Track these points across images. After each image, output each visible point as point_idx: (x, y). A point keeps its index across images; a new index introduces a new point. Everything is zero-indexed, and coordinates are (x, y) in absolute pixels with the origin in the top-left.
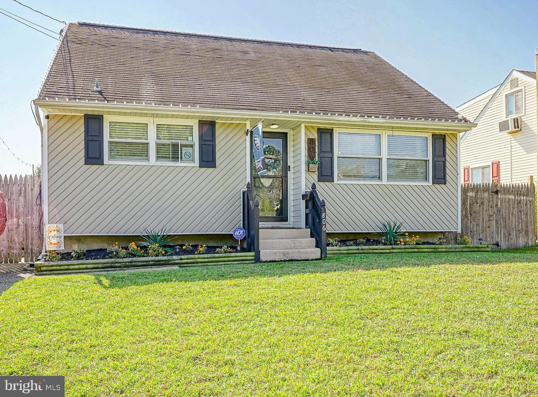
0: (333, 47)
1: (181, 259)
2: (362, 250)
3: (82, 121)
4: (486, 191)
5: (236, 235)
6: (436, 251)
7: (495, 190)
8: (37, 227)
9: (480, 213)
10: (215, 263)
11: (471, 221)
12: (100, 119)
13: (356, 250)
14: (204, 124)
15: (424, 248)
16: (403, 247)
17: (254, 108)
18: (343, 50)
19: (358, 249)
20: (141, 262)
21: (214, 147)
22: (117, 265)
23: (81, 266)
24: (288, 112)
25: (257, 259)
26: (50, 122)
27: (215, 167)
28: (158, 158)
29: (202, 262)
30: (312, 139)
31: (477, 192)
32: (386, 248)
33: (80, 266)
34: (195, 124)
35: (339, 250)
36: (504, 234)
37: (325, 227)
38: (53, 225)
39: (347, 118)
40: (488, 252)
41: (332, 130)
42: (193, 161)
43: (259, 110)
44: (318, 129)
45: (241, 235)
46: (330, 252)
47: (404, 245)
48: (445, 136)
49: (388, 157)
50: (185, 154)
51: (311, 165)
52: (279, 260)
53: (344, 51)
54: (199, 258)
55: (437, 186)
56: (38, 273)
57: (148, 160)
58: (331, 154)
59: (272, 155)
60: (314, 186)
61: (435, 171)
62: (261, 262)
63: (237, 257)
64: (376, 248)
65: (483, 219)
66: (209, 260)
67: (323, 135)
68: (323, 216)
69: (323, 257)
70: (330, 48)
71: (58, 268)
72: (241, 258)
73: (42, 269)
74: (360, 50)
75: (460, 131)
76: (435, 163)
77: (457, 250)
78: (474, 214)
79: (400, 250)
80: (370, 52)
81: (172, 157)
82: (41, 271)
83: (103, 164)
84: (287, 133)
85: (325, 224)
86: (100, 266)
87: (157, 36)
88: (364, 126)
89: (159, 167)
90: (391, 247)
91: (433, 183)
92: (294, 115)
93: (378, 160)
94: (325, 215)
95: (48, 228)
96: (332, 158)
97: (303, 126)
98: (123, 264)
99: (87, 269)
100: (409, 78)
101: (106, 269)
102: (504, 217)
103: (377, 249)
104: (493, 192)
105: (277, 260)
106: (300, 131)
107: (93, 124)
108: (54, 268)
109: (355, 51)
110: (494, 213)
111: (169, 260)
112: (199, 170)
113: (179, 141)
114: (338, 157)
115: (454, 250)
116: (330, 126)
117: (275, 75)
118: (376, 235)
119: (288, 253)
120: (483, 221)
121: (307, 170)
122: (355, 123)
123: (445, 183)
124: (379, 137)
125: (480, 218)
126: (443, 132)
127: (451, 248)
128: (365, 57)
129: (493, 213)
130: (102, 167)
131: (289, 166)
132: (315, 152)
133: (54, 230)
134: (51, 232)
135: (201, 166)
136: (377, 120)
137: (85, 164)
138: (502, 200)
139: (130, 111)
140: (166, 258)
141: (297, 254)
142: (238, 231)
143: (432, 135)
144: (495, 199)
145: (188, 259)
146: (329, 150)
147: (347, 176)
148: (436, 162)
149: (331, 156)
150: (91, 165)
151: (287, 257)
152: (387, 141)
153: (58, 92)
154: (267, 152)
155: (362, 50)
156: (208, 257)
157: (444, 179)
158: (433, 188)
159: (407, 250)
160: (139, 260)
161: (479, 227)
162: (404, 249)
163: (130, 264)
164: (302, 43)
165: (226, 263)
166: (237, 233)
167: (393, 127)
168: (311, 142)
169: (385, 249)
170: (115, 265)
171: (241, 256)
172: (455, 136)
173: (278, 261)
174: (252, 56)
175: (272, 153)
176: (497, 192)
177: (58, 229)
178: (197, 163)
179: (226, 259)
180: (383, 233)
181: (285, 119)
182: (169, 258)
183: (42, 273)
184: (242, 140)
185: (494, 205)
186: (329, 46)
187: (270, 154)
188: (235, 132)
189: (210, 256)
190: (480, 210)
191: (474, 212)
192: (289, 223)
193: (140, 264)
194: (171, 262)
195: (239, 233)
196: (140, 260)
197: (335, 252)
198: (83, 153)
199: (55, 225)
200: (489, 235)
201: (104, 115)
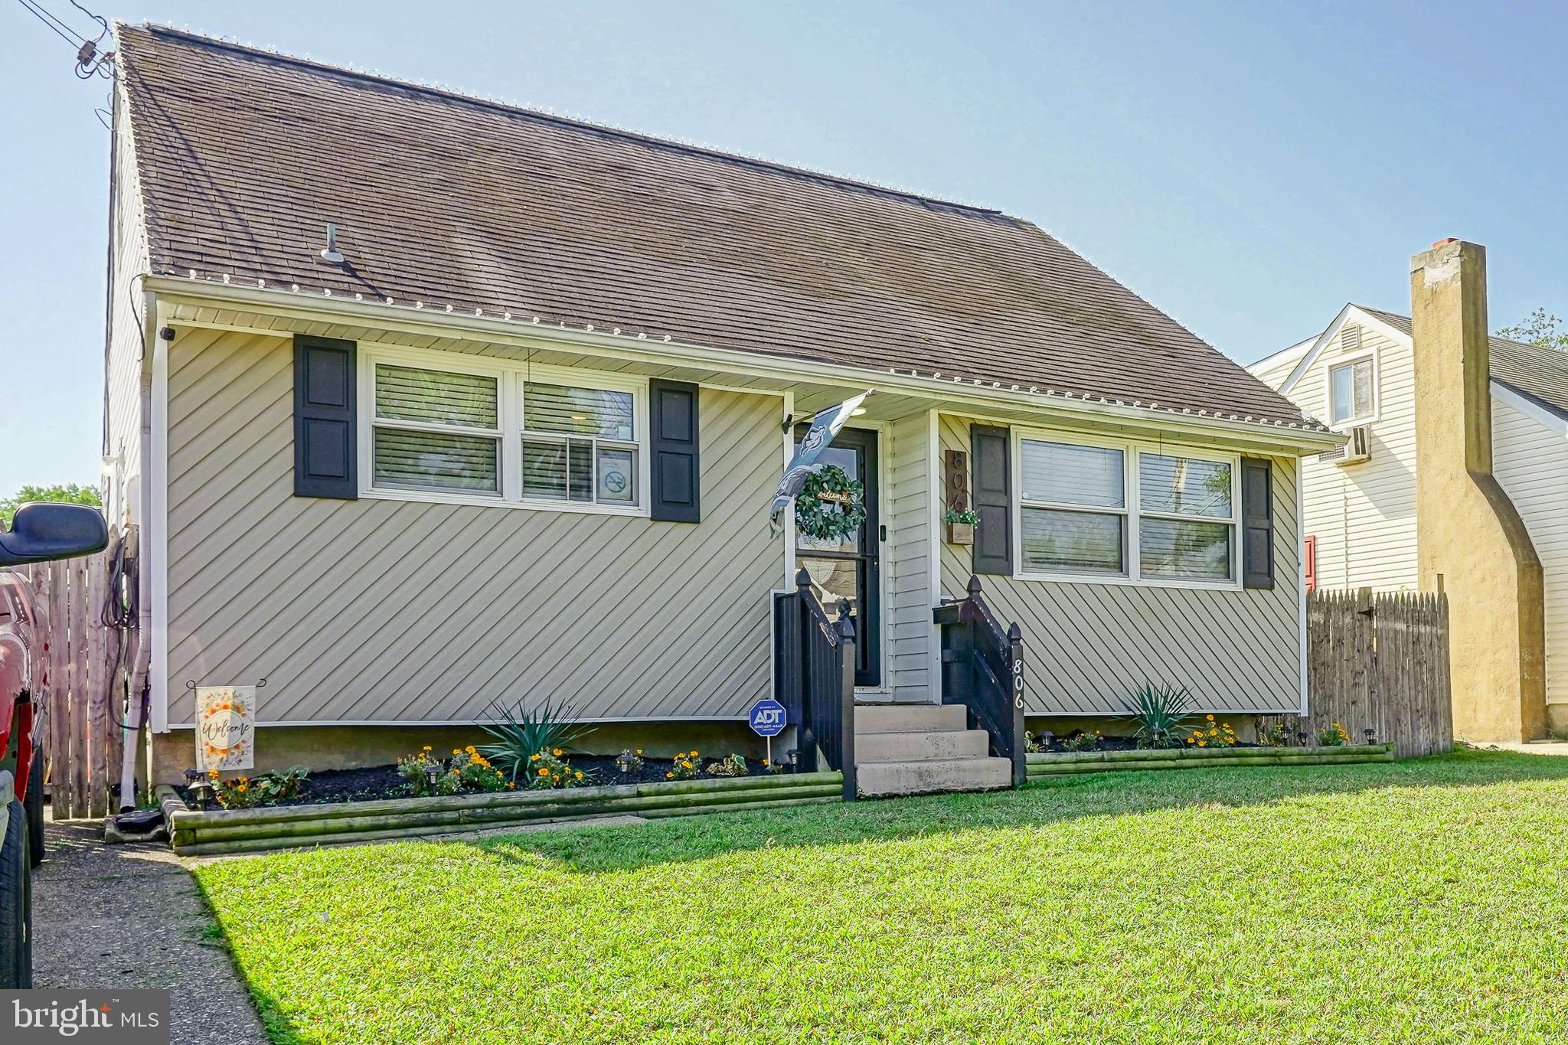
0: (929, 196)
1: (640, 795)
2: (1112, 760)
3: (286, 356)
4: (1347, 610)
5: (759, 724)
6: (1278, 761)
7: (1366, 609)
8: (99, 699)
9: (1334, 666)
10: (735, 806)
11: (1315, 686)
12: (347, 352)
13: (1096, 761)
14: (665, 390)
15: (1252, 756)
16: (1205, 751)
17: (816, 354)
18: (957, 208)
19: (1102, 760)
20: (520, 804)
21: (693, 460)
22: (447, 815)
23: (332, 823)
24: (910, 373)
25: (849, 792)
26: (176, 353)
27: (698, 522)
28: (526, 484)
29: (698, 803)
30: (959, 453)
31: (1329, 611)
32: (1167, 757)
33: (329, 821)
34: (638, 387)
35: (1055, 763)
36: (1387, 722)
37: (1022, 698)
38: (221, 690)
39: (1057, 402)
40: (1388, 762)
41: (1008, 430)
42: (632, 499)
43: (832, 362)
44: (971, 425)
45: (773, 723)
46: (1036, 768)
47: (1205, 747)
48: (1269, 462)
49: (1142, 513)
50: (609, 479)
51: (958, 527)
52: (909, 792)
53: (958, 212)
54: (690, 791)
55: (1250, 591)
56: (186, 849)
57: (496, 488)
58: (1005, 497)
59: (840, 492)
60: (973, 587)
61: (1249, 554)
62: (859, 799)
63: (794, 784)
64: (1145, 755)
65: (1342, 681)
66: (720, 795)
67: (986, 443)
68: (1017, 669)
69: (1016, 782)
70: (922, 199)
71: (253, 829)
72: (807, 789)
73: (199, 833)
74: (999, 212)
75: (1303, 454)
76: (1249, 533)
77: (1325, 759)
78: (1321, 670)
79: (1198, 762)
80: (1025, 223)
81: (571, 486)
82: (197, 842)
83: (355, 498)
84: (875, 432)
85: (1022, 692)
86: (392, 820)
87: (424, 106)
88: (1093, 424)
89: (533, 513)
90: (1177, 751)
91: (1245, 586)
92: (924, 382)
93: (1116, 519)
94: (1022, 666)
95: (207, 701)
96: (1009, 511)
97: (934, 414)
98: (466, 812)
99: (351, 829)
100: (1147, 305)
101: (412, 831)
102: (1385, 676)
103: (1145, 759)
104: (1362, 613)
105: (902, 791)
106: (926, 429)
107: (322, 367)
108: (242, 830)
109: (987, 214)
110: (1365, 667)
111: (604, 798)
112: (653, 529)
113: (594, 438)
114: (1022, 507)
115: (1316, 759)
116: (1002, 420)
117: (819, 264)
118: (1122, 721)
119: (929, 773)
120: (1342, 687)
121: (945, 541)
122: (1074, 416)
123: (1271, 588)
124: (1120, 457)
125: (1335, 680)
126: (1265, 453)
127: (1311, 754)
128: (1015, 234)
129: (1362, 665)
130: (352, 505)
131: (883, 527)
132: (965, 491)
133: (226, 707)
134: (213, 712)
135: (656, 517)
136: (1128, 412)
137: (296, 494)
138: (1382, 634)
139: (457, 336)
140: (596, 792)
141: (953, 775)
142: (766, 712)
143: (1242, 459)
144: (1366, 630)
145: (659, 793)
146: (1000, 486)
147: (1042, 560)
148: (1251, 531)
149: (1005, 505)
150: (315, 500)
151: (929, 785)
152: (1138, 471)
153: (210, 255)
154: (827, 482)
155: (1004, 213)
156: (717, 785)
157: (1269, 576)
158: (1245, 598)
159: (1214, 761)
160: (512, 800)
161: (1333, 702)
162: (1208, 757)
163: (486, 812)
164: (847, 178)
165: (766, 803)
166: (761, 718)
167: (1161, 434)
168: (953, 460)
169: (1165, 759)
170: (439, 816)
171: (806, 784)
172: (1292, 465)
173: (905, 796)
174: (727, 198)
175: (839, 488)
176: (1369, 613)
177: (238, 701)
178: (645, 509)
179: (767, 791)
180: (1135, 716)
181: (900, 392)
182: (603, 792)
183: (200, 847)
184: (773, 444)
185: (1365, 648)
186: (919, 195)
187: (833, 491)
188: (753, 418)
189: (722, 785)
190: (1334, 657)
191: (1323, 664)
192: (884, 691)
193: (519, 810)
194: (610, 803)
195: (769, 717)
196: (519, 799)
197: (1047, 767)
198: (288, 458)
199: (230, 690)
200: (1356, 724)
201: (359, 343)
